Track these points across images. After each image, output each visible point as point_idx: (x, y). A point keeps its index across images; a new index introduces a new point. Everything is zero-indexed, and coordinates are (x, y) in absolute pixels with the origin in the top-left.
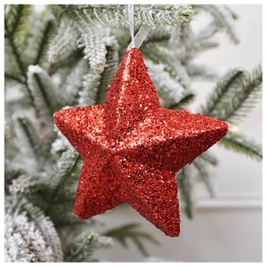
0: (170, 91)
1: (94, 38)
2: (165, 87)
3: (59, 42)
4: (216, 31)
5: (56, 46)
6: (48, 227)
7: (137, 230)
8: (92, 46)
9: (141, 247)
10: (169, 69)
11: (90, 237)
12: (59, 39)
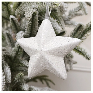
0: (57, 29)
1: (29, 8)
2: (55, 28)
3: (20, 9)
4: (80, 10)
5: (18, 10)
6: (8, 69)
7: (47, 78)
8: (27, 11)
9: (48, 84)
10: (58, 22)
11: (21, 74)
12: (20, 8)
